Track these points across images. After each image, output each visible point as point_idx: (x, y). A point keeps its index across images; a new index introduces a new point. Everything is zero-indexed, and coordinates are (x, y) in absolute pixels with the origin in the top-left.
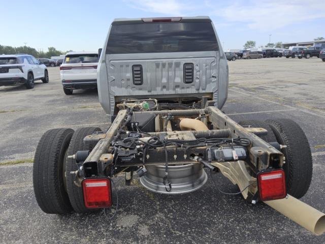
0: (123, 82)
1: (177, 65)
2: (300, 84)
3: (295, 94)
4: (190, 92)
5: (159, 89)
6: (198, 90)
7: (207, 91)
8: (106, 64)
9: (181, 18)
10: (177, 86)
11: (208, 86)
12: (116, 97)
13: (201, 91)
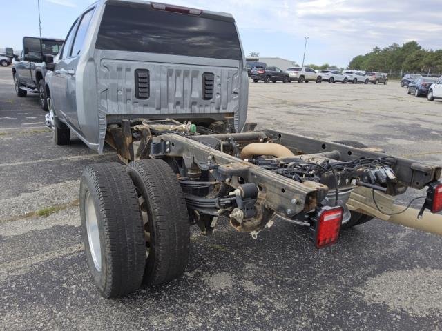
0: (121, 93)
1: (195, 74)
2: (253, 107)
3: (258, 118)
4: (208, 112)
5: (171, 105)
6: (218, 109)
7: (228, 111)
8: (95, 65)
9: (202, 11)
10: (194, 103)
11: (229, 104)
12: (108, 116)
13: (222, 111)
